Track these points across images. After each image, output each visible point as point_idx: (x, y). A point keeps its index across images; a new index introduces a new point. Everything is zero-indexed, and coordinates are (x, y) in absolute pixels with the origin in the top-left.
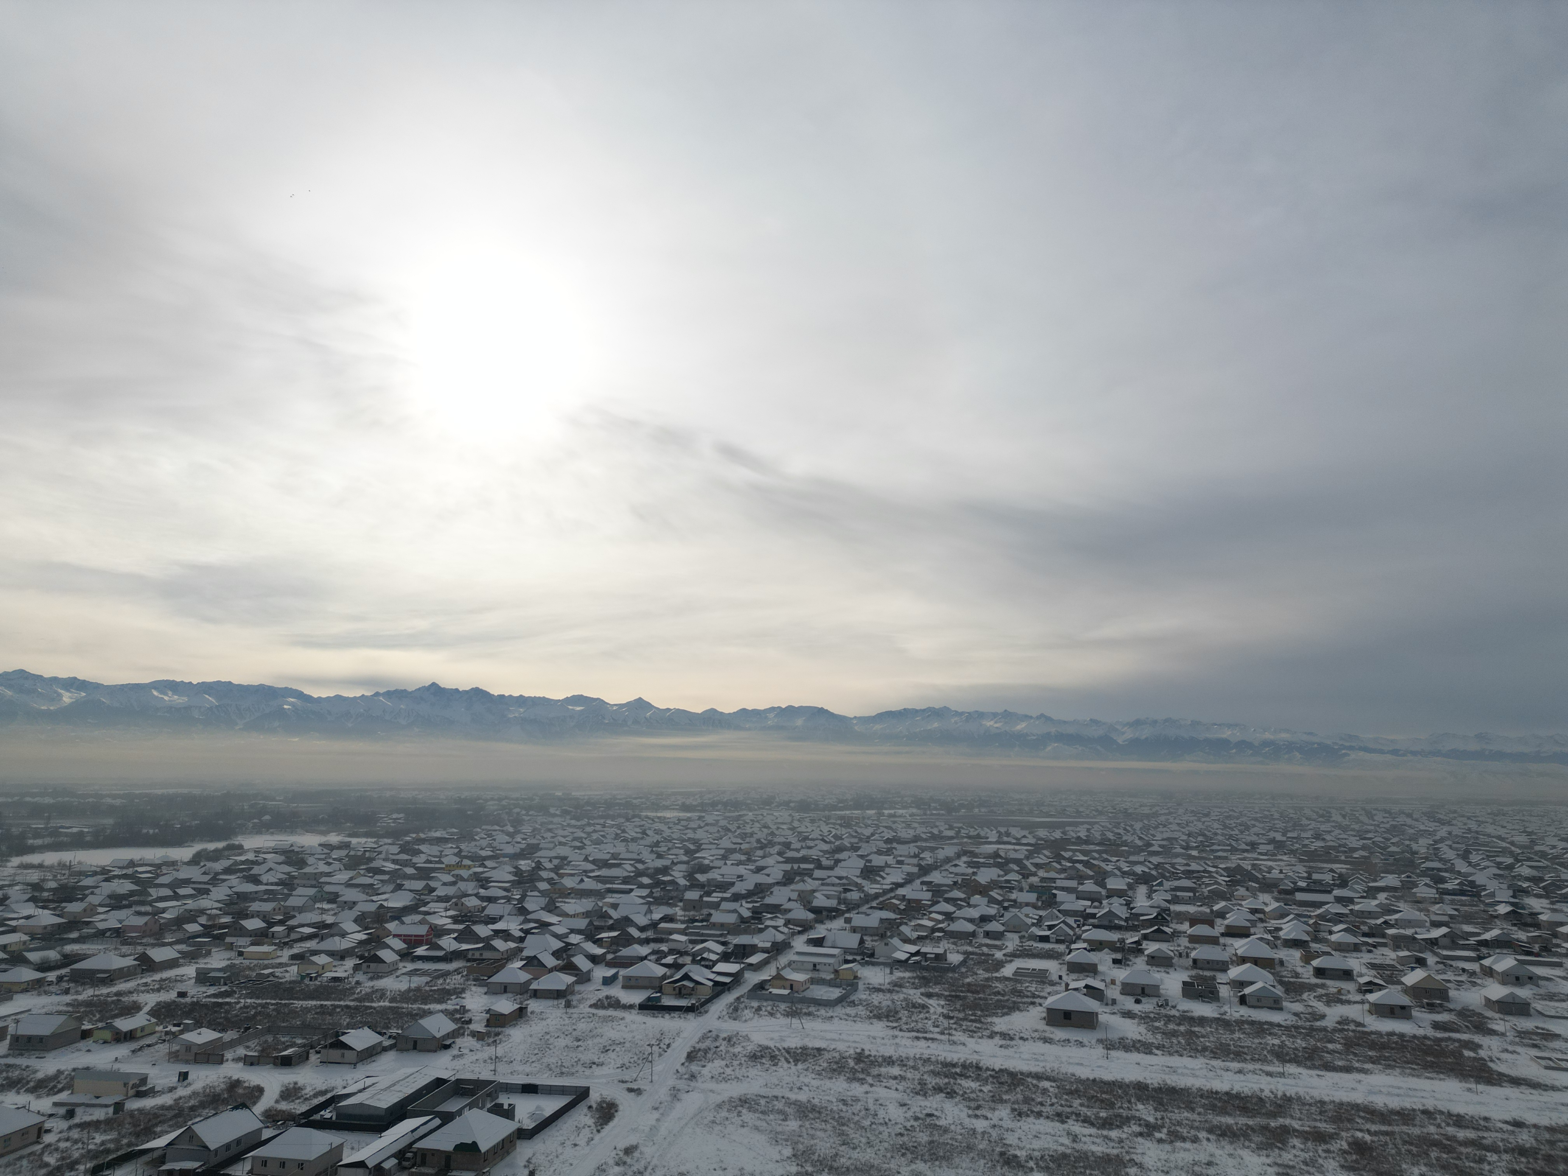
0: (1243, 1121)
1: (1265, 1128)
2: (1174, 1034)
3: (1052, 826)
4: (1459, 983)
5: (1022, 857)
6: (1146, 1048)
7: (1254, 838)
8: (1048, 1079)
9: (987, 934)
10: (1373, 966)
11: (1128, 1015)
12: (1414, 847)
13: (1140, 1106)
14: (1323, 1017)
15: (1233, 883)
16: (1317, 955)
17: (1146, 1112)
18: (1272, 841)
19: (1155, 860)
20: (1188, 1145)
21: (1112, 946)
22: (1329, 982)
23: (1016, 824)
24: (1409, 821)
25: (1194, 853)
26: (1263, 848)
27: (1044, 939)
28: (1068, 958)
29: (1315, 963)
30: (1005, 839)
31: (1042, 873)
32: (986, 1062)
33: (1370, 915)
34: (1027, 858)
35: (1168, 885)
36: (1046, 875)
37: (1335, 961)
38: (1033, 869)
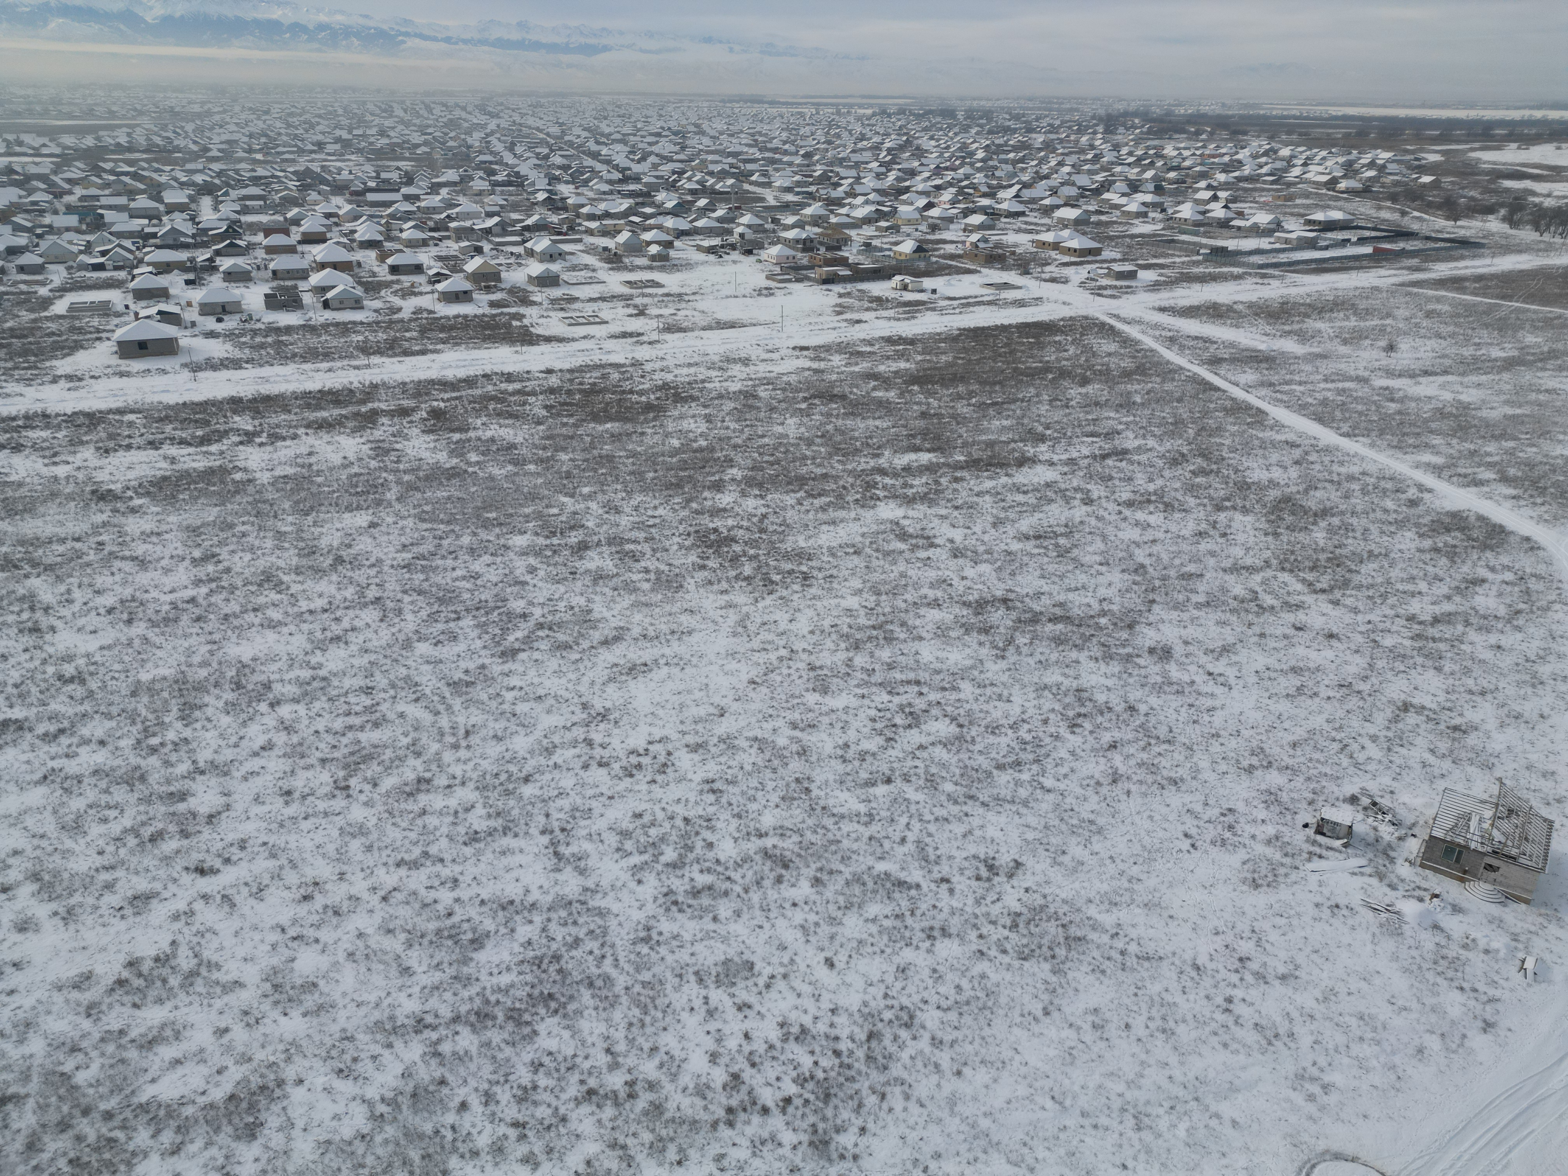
0: (336, 412)
1: (357, 414)
2: (262, 346)
3: (80, 131)
4: (509, 265)
5: (47, 171)
6: (235, 364)
7: (320, 137)
8: (132, 411)
9: (22, 269)
10: (440, 258)
11: (211, 334)
12: (470, 141)
13: (237, 418)
14: (400, 309)
15: (304, 188)
16: (391, 253)
17: (245, 422)
18: (338, 140)
19: (216, 167)
20: (288, 442)
21: (181, 267)
22: (403, 278)
23: (28, 130)
24: (464, 115)
25: (259, 156)
26: (330, 148)
27: (100, 267)
28: (132, 285)
29: (390, 261)
30: (18, 149)
31: (79, 191)
32: (53, 408)
33: (435, 210)
34: (55, 173)
35: (234, 194)
36: (85, 192)
37: (407, 258)
38: (67, 186)
